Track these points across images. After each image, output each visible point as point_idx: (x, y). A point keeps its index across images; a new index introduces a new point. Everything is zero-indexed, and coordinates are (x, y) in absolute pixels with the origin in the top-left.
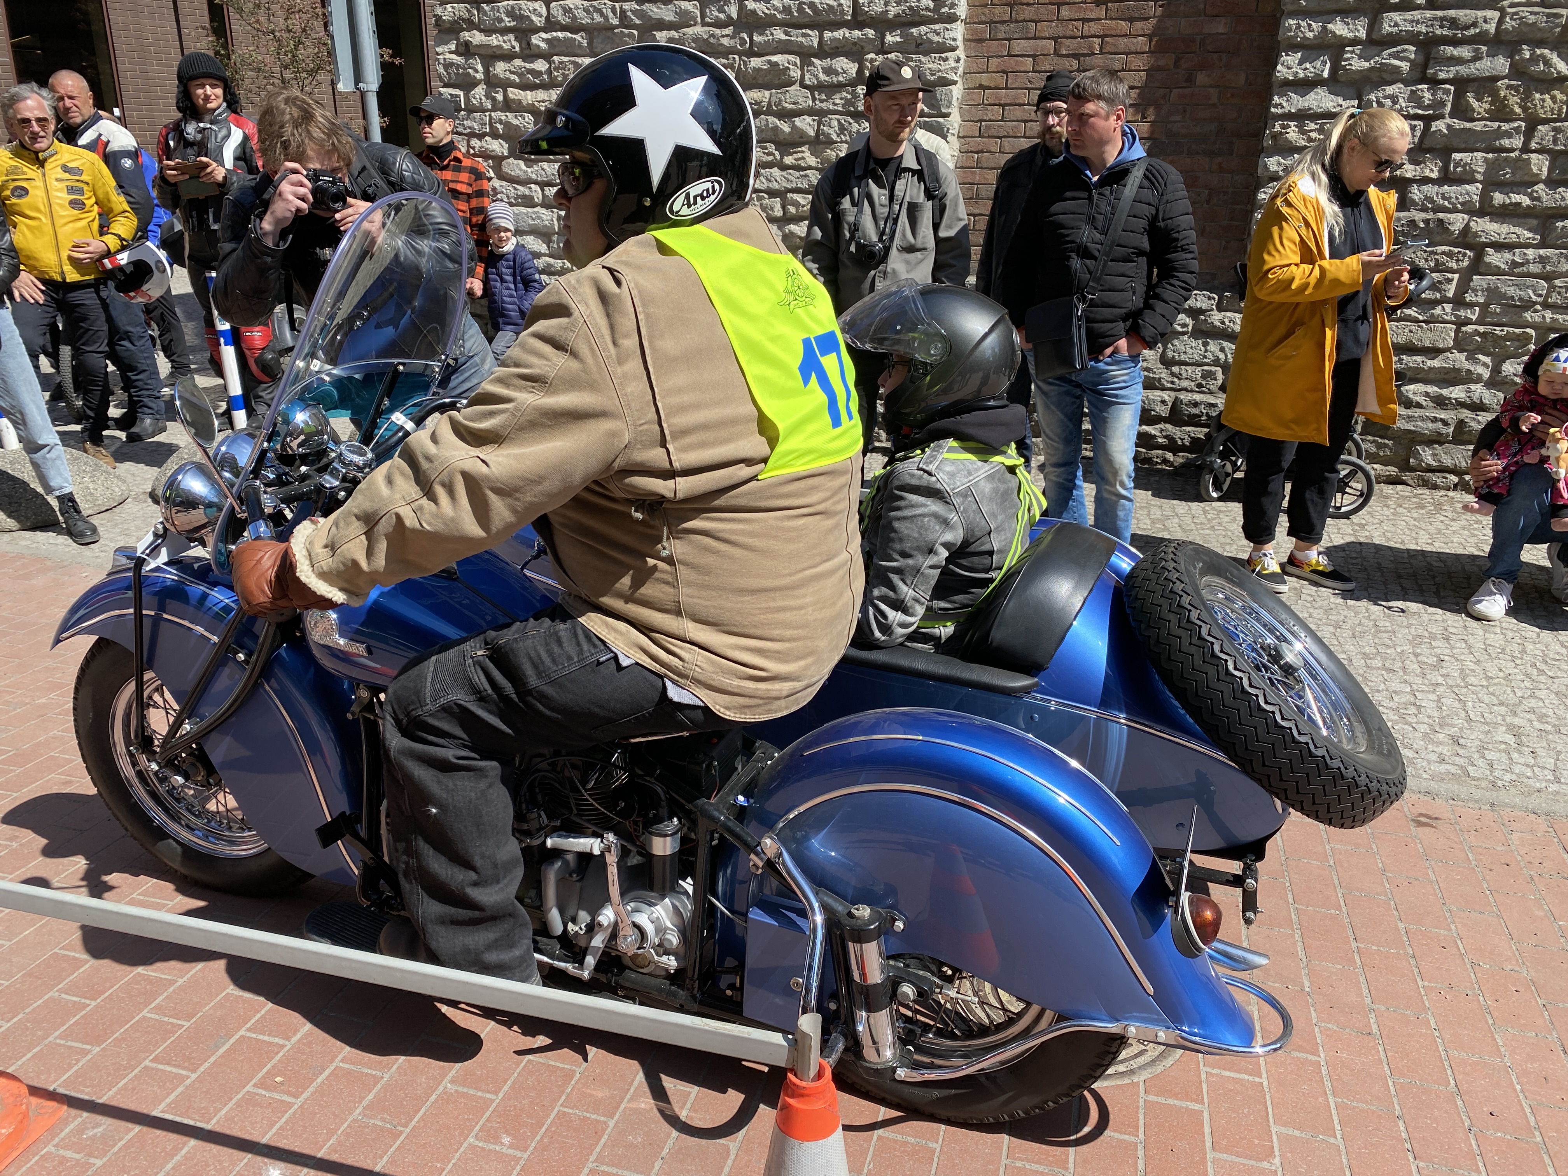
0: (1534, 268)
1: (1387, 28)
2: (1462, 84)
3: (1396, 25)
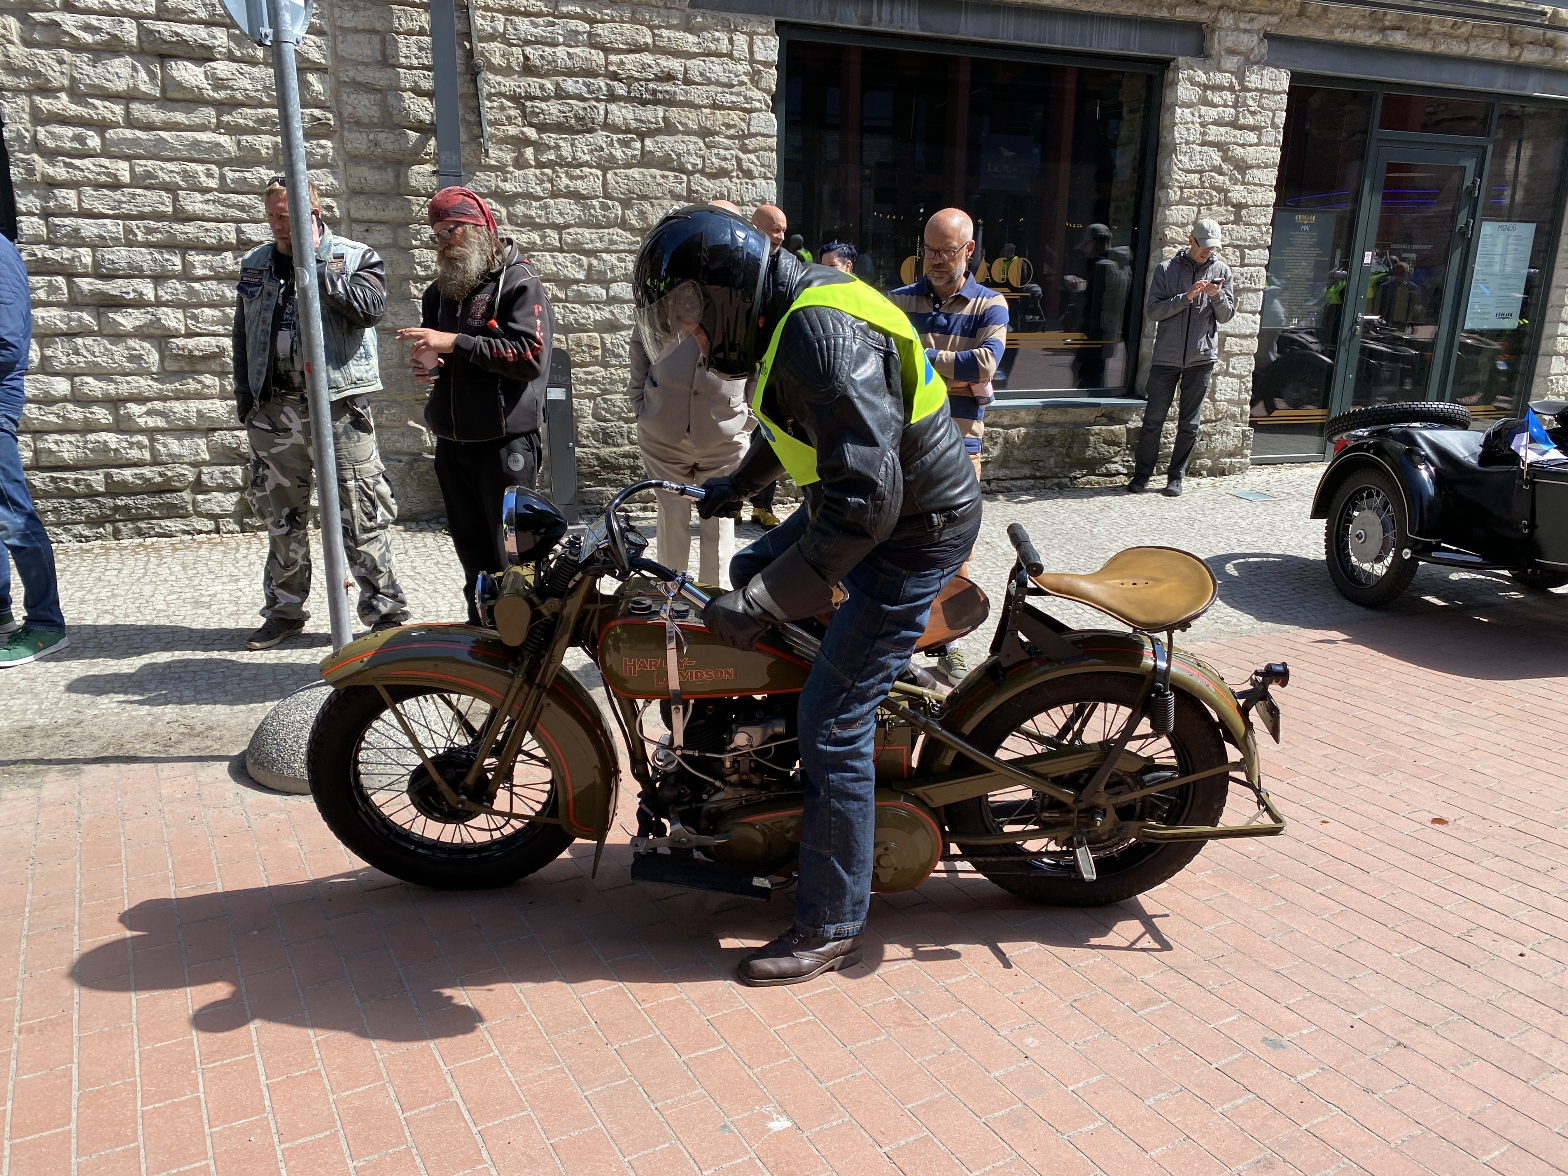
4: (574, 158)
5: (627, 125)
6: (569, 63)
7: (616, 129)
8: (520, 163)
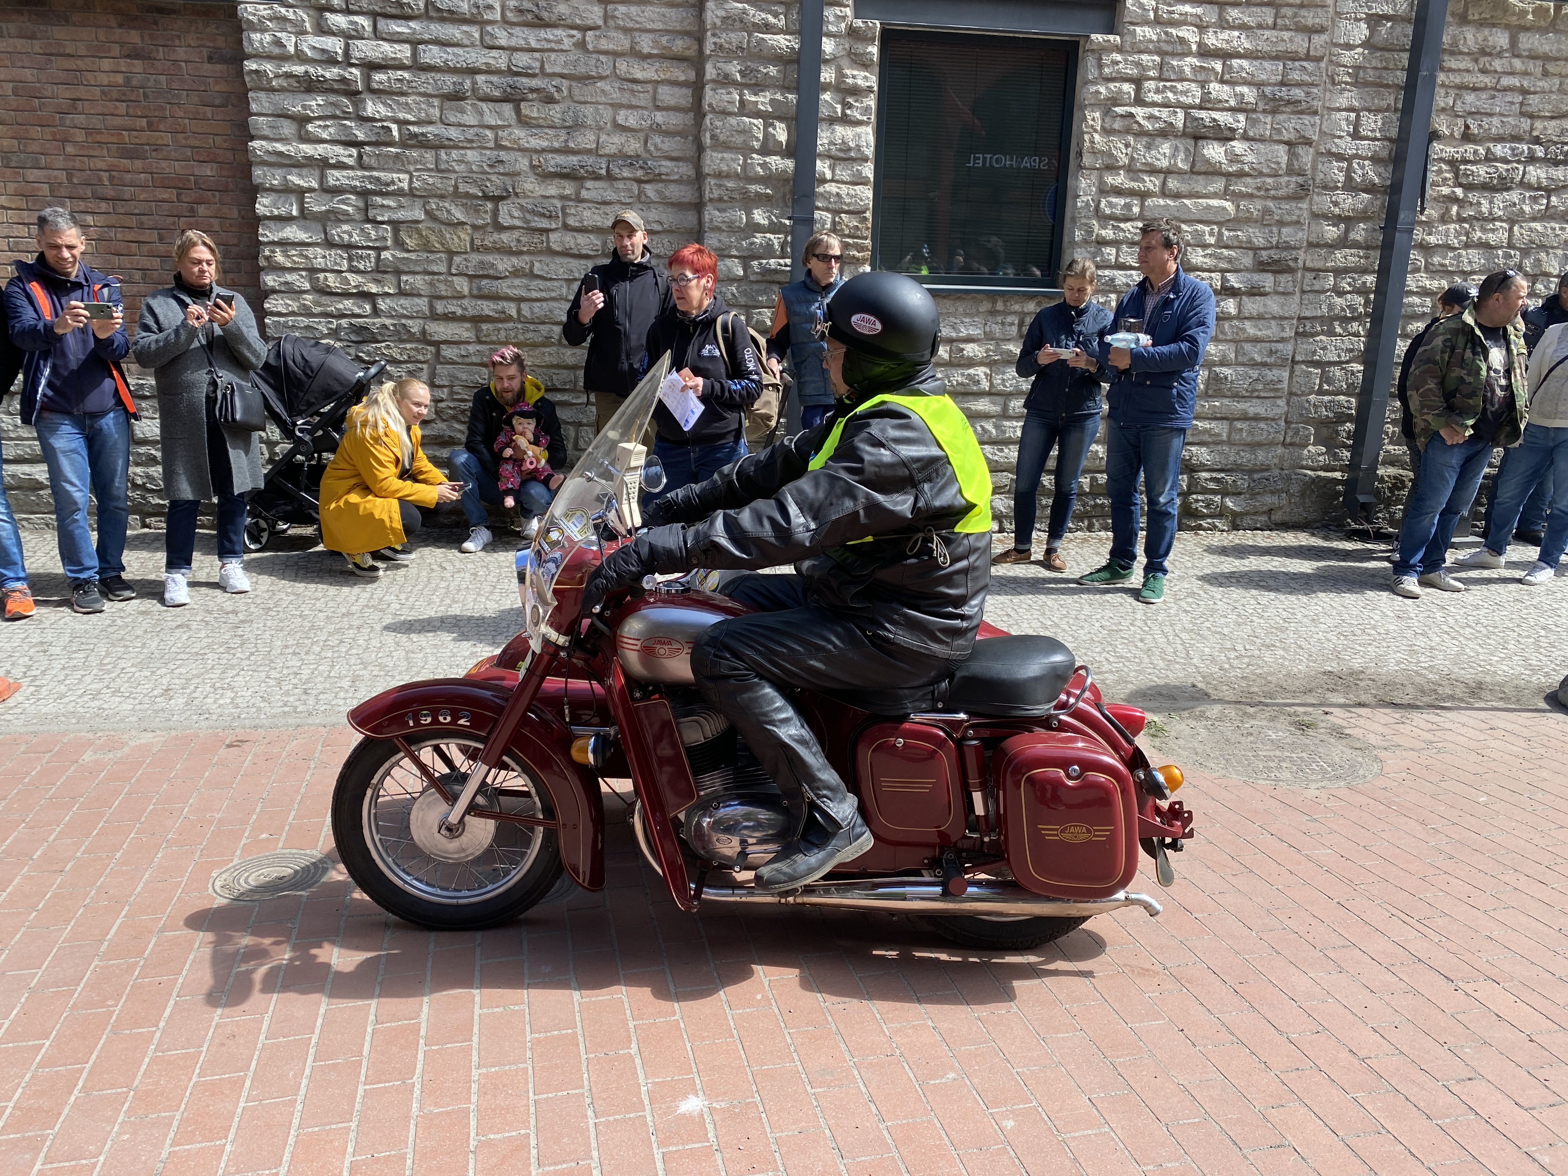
0: (474, 359)
1: (331, 182)
2: (395, 224)
3: (338, 179)
4: (1490, 213)
5: (1539, 183)
6: (1501, 131)
7: (1529, 187)
8: (1444, 219)
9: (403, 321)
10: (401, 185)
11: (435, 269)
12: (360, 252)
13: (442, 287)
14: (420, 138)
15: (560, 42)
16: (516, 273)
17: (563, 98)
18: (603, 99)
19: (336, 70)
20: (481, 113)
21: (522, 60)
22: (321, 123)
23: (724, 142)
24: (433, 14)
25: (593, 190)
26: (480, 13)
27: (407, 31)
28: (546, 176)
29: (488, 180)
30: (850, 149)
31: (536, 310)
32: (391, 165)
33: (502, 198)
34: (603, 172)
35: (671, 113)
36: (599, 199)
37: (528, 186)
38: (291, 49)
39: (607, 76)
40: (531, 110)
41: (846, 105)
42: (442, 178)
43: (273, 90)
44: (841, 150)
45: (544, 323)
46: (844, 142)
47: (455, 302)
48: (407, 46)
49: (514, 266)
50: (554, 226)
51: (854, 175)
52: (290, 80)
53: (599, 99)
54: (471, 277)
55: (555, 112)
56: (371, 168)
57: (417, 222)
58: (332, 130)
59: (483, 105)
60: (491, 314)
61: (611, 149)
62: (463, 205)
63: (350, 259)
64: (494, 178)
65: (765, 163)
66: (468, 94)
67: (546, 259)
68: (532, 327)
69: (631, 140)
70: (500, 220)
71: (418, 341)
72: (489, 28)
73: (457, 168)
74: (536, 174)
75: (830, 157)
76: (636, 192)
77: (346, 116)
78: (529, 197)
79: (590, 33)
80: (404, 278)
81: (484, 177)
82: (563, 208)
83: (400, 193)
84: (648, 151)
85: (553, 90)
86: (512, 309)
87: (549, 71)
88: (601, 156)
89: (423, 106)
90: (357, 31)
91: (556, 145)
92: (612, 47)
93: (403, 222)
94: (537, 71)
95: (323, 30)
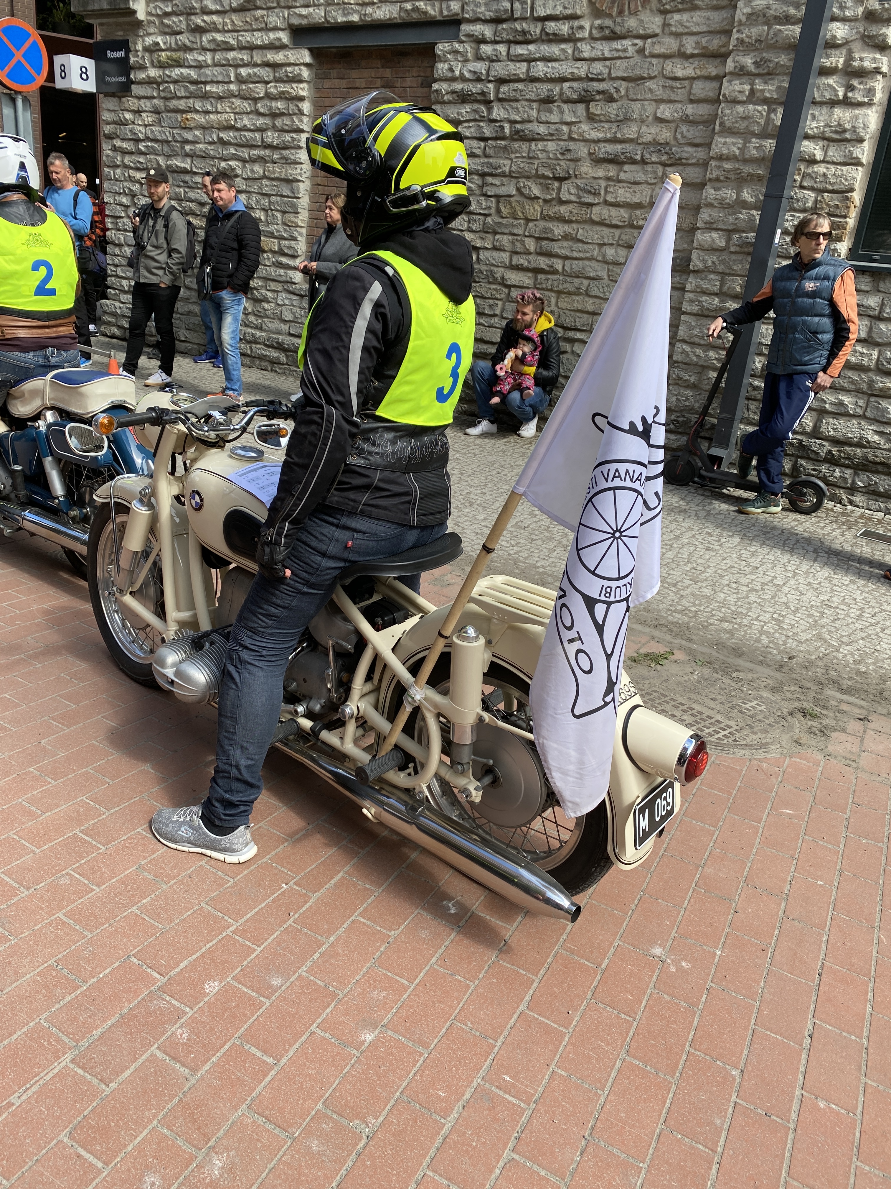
2: (497, 198)
9: (492, 268)
10: (504, 168)
11: (516, 231)
12: (475, 217)
13: (518, 245)
14: (521, 134)
15: (625, 50)
16: (566, 237)
17: (621, 97)
18: (649, 96)
19: (479, 86)
20: (562, 113)
21: (598, 68)
22: (466, 125)
23: (729, 129)
24: (544, 37)
25: (630, 172)
26: (573, 33)
27: (525, 52)
28: (598, 161)
29: (558, 164)
30: (845, 131)
31: (574, 266)
32: (502, 155)
33: (565, 179)
34: (638, 157)
35: (701, 105)
36: (632, 180)
37: (584, 169)
38: (457, 73)
39: (655, 77)
40: (596, 109)
41: (850, 88)
42: (529, 163)
43: (444, 103)
44: (836, 132)
45: (578, 277)
46: (839, 125)
47: (525, 257)
48: (525, 64)
49: (564, 232)
50: (596, 201)
51: (845, 156)
52: (455, 95)
53: (647, 96)
54: (538, 239)
55: (612, 109)
56: (490, 157)
57: (510, 196)
58: (472, 130)
59: (565, 107)
60: (544, 267)
61: (648, 138)
62: (540, 184)
63: (469, 222)
64: (562, 163)
65: (761, 146)
66: (557, 98)
67: (587, 227)
68: (569, 279)
69: (664, 130)
70: (561, 196)
71: (500, 284)
72: (579, 45)
73: (540, 156)
74: (592, 160)
75: (824, 139)
76: (660, 174)
77: (482, 119)
78: (583, 178)
79: (649, 40)
80: (497, 237)
81: (556, 162)
82: (606, 188)
83: (503, 175)
84: (676, 139)
85: (613, 91)
86: (559, 265)
87: (613, 75)
88: (640, 144)
89: (527, 109)
90: (496, 56)
91: (608, 136)
92: (663, 50)
93: (502, 196)
94: (605, 76)
95: (479, 58)
